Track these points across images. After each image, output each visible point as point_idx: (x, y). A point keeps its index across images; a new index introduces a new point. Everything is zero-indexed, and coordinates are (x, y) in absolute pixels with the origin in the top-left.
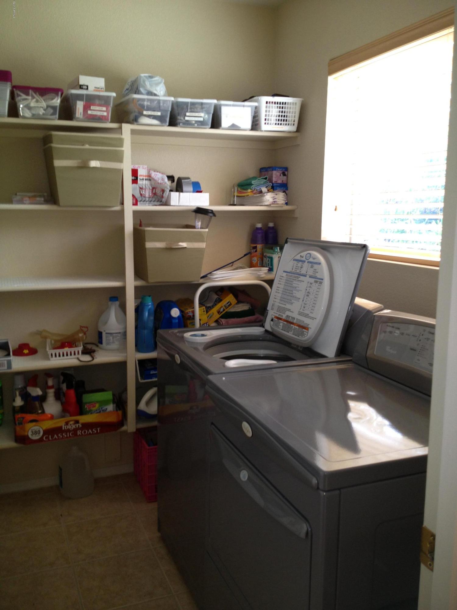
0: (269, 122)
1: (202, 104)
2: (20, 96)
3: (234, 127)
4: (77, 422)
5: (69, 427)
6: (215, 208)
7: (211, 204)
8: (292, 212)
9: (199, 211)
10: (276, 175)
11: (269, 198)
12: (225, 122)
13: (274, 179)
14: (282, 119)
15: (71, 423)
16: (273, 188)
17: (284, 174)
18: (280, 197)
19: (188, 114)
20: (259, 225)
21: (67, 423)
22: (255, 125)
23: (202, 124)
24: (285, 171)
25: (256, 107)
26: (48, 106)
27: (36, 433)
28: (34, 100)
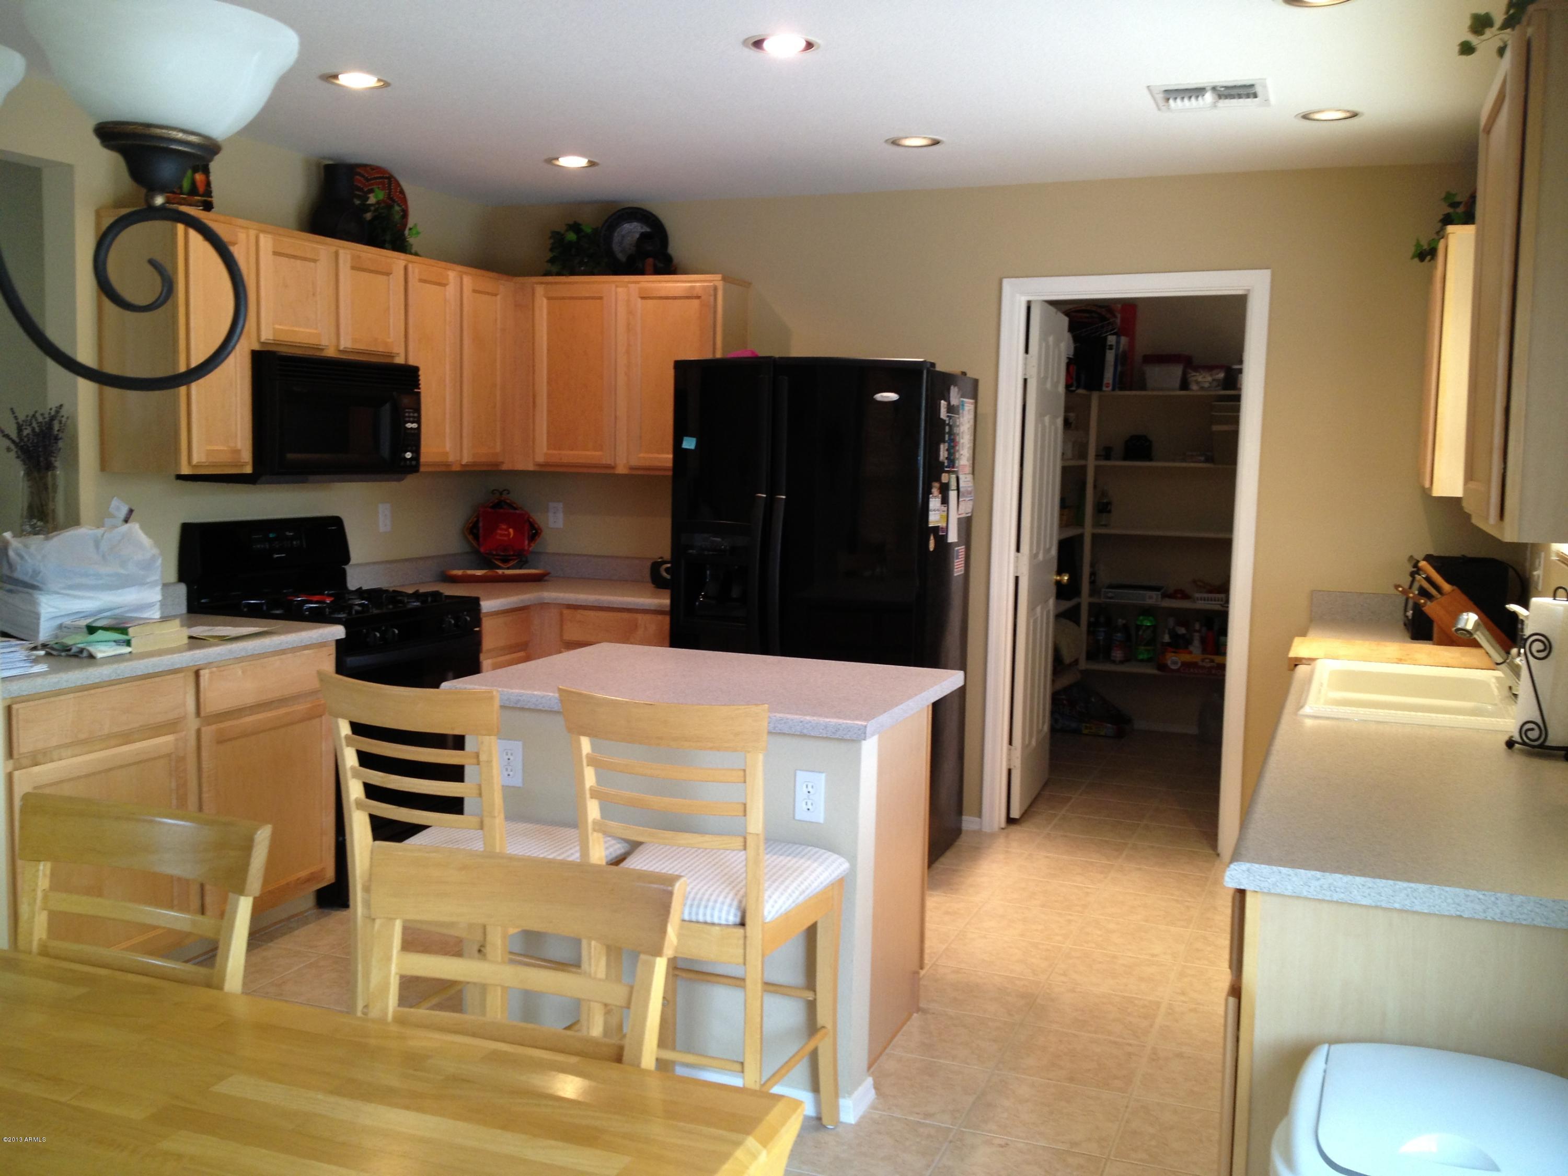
2: (1190, 373)
4: (1212, 661)
5: (1204, 664)
15: (1207, 660)
21: (1203, 660)
26: (1214, 380)
27: (1175, 663)
28: (1202, 376)
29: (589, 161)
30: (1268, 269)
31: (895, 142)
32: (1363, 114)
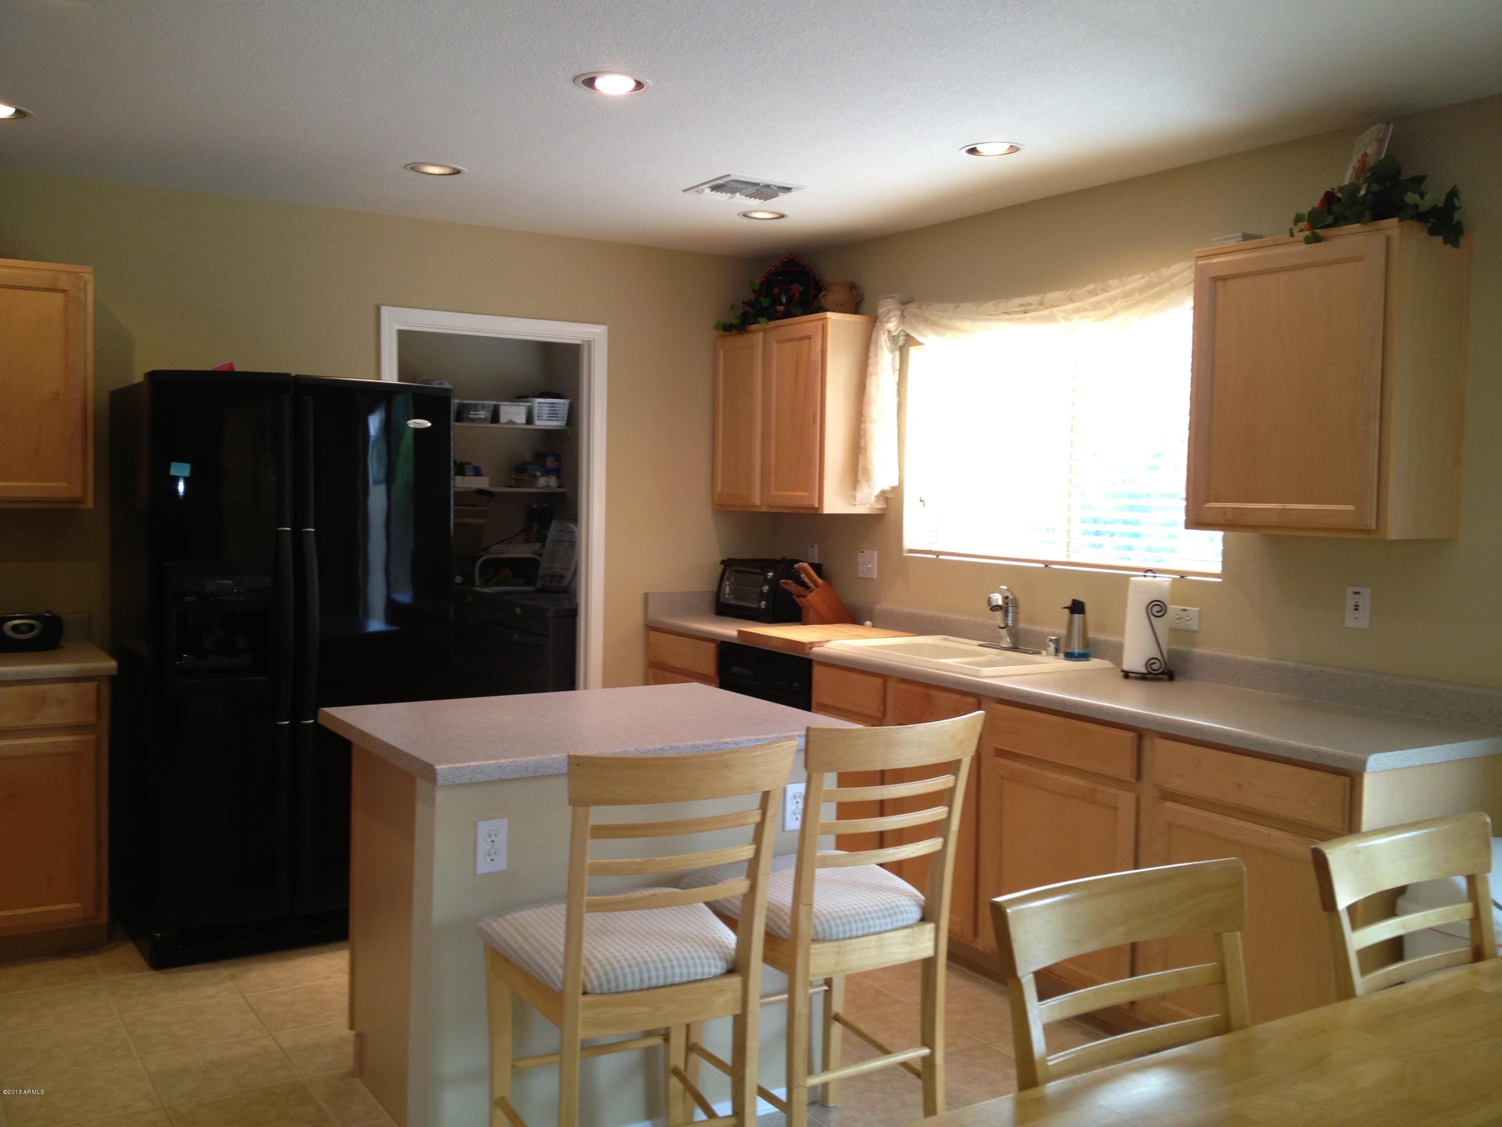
0: (542, 418)
1: (483, 404)
3: (511, 422)
6: (493, 489)
7: (490, 485)
8: (564, 494)
9: (480, 492)
10: (550, 462)
11: (542, 481)
12: (504, 418)
13: (548, 465)
14: (553, 415)
16: (547, 472)
17: (557, 461)
18: (553, 482)
19: (471, 413)
20: (535, 506)
22: (530, 420)
23: (484, 420)
24: (558, 457)
25: (530, 406)
29: (18, 111)
30: (604, 324)
31: (414, 167)
32: (788, 216)
